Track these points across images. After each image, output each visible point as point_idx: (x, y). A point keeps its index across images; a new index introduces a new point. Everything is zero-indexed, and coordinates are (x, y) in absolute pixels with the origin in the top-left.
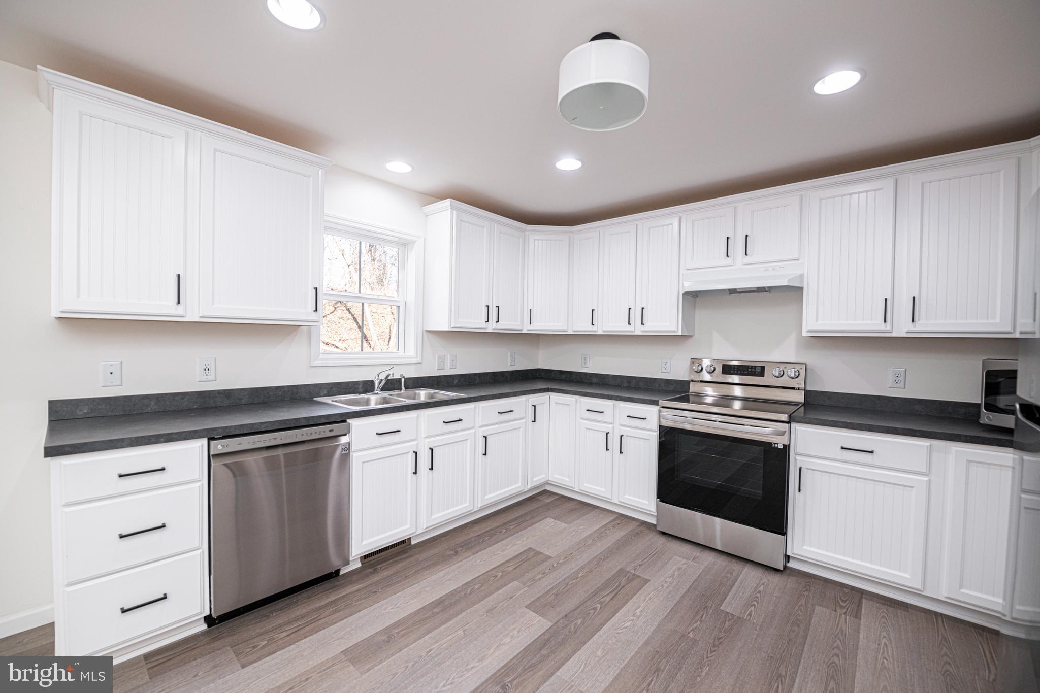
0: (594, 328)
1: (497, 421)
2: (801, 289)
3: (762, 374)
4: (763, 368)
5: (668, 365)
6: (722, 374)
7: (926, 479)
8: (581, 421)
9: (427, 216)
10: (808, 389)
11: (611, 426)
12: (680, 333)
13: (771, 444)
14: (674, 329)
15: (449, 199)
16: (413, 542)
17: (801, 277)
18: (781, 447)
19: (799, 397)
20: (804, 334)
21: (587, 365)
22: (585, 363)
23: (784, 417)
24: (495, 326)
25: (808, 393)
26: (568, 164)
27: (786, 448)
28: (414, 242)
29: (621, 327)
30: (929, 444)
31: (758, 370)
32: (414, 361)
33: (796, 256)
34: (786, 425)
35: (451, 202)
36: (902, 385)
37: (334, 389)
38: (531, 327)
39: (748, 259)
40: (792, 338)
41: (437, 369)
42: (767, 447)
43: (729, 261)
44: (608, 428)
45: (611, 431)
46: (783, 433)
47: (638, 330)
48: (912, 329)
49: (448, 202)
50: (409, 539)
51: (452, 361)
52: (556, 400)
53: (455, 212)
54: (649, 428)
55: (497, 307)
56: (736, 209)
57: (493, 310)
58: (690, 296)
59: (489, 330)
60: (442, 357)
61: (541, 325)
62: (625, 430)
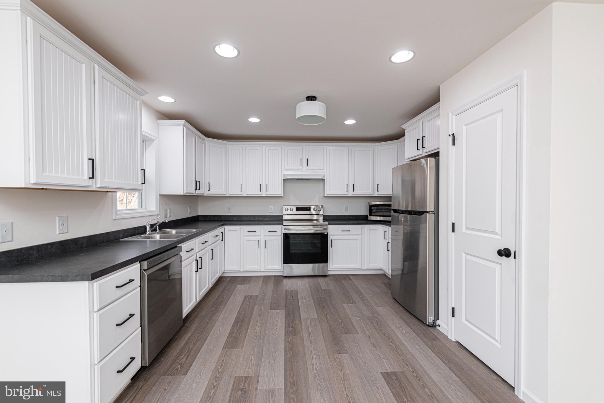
0: (242, 193)
1: (213, 242)
2: (324, 180)
4: (310, 208)
6: (296, 211)
7: (361, 236)
8: (245, 237)
9: (159, 125)
10: (324, 214)
11: (260, 237)
12: (283, 195)
13: (323, 233)
14: (280, 193)
15: (184, 121)
17: (325, 175)
18: (326, 233)
20: (326, 195)
21: (231, 211)
22: (229, 210)
24: (197, 192)
25: (324, 216)
26: (254, 120)
28: (154, 140)
29: (257, 193)
30: (361, 226)
31: (308, 209)
32: (156, 213)
33: (323, 168)
34: (326, 226)
35: (184, 122)
37: (125, 233)
38: (209, 192)
39: (308, 168)
40: (321, 196)
41: (164, 217)
42: (321, 234)
43: (301, 167)
44: (258, 238)
45: (260, 240)
46: (326, 229)
47: (264, 194)
48: (353, 194)
49: (183, 122)
51: (170, 213)
52: (228, 230)
53: (185, 128)
54: (278, 235)
55: (199, 181)
56: (303, 148)
57: (198, 183)
58: (285, 180)
59: (195, 195)
60: (166, 210)
61: (214, 191)
62: (267, 238)
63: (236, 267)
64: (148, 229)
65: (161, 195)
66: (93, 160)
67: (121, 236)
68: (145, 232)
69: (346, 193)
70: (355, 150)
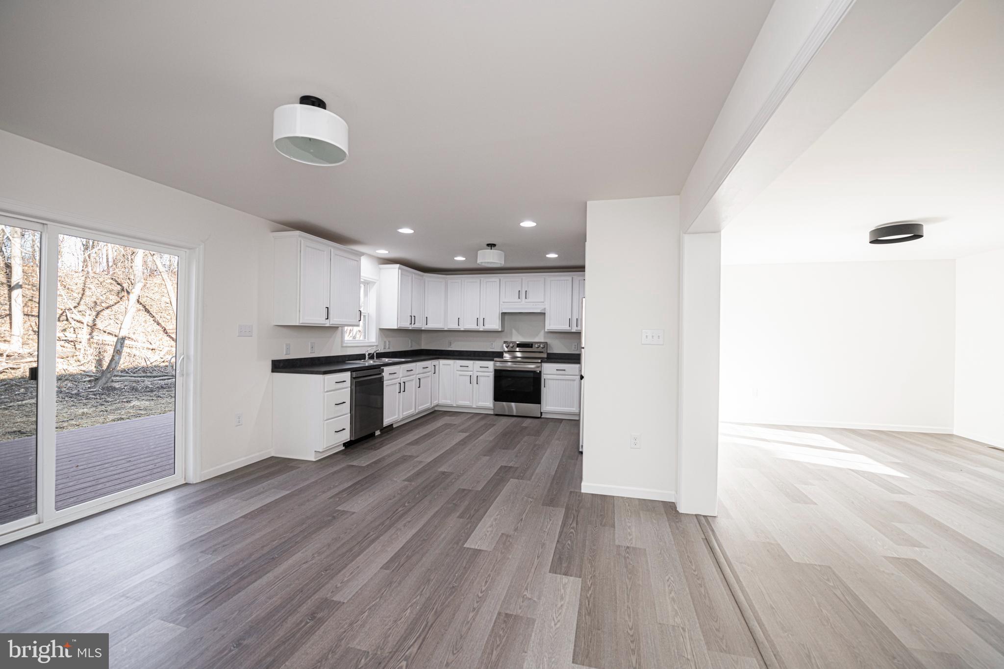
0: (460, 327)
1: (421, 372)
2: (545, 313)
3: (532, 347)
4: (532, 344)
5: (493, 345)
6: (517, 347)
8: (457, 372)
9: (381, 269)
10: (548, 352)
11: (472, 372)
12: (500, 330)
14: (498, 328)
15: (398, 265)
16: (394, 426)
17: (545, 309)
18: (538, 372)
19: (545, 356)
20: (546, 330)
22: (450, 345)
23: (540, 361)
24: (413, 326)
25: (548, 354)
26: (460, 258)
27: (540, 372)
28: (376, 283)
29: (473, 326)
31: (530, 345)
32: (375, 344)
33: (543, 300)
34: (540, 364)
36: (576, 349)
37: (350, 358)
38: (427, 326)
39: (527, 300)
40: (542, 333)
42: (534, 372)
43: (520, 300)
44: (470, 373)
45: (471, 375)
46: (538, 367)
47: (481, 328)
48: (577, 329)
50: (392, 425)
51: (389, 345)
52: (443, 363)
53: (400, 270)
54: (490, 371)
55: (415, 316)
56: (522, 279)
57: (413, 318)
58: (504, 314)
59: (410, 328)
60: (385, 342)
61: (431, 325)
62: (479, 373)
63: (449, 401)
64: (367, 357)
65: (380, 329)
66: (328, 308)
67: (347, 359)
68: (364, 358)
69: (569, 328)
70: (579, 280)
